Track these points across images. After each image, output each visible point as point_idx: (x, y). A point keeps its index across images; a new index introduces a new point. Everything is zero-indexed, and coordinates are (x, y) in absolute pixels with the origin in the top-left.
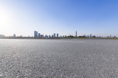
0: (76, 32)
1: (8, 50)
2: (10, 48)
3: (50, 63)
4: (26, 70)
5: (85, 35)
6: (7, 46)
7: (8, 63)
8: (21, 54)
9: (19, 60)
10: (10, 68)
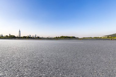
0: (20, 31)
1: (8, 50)
2: (10, 49)
3: (49, 63)
4: (26, 70)
5: (30, 35)
6: (7, 46)
7: (8, 63)
8: (21, 54)
9: (18, 59)
10: (10, 68)
